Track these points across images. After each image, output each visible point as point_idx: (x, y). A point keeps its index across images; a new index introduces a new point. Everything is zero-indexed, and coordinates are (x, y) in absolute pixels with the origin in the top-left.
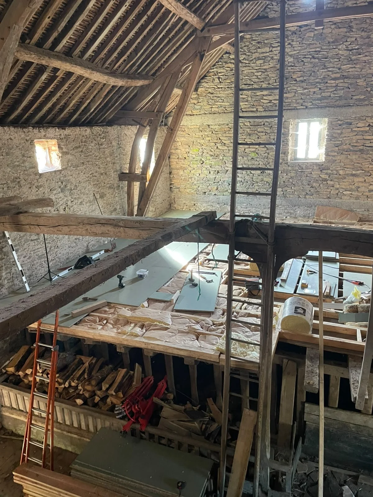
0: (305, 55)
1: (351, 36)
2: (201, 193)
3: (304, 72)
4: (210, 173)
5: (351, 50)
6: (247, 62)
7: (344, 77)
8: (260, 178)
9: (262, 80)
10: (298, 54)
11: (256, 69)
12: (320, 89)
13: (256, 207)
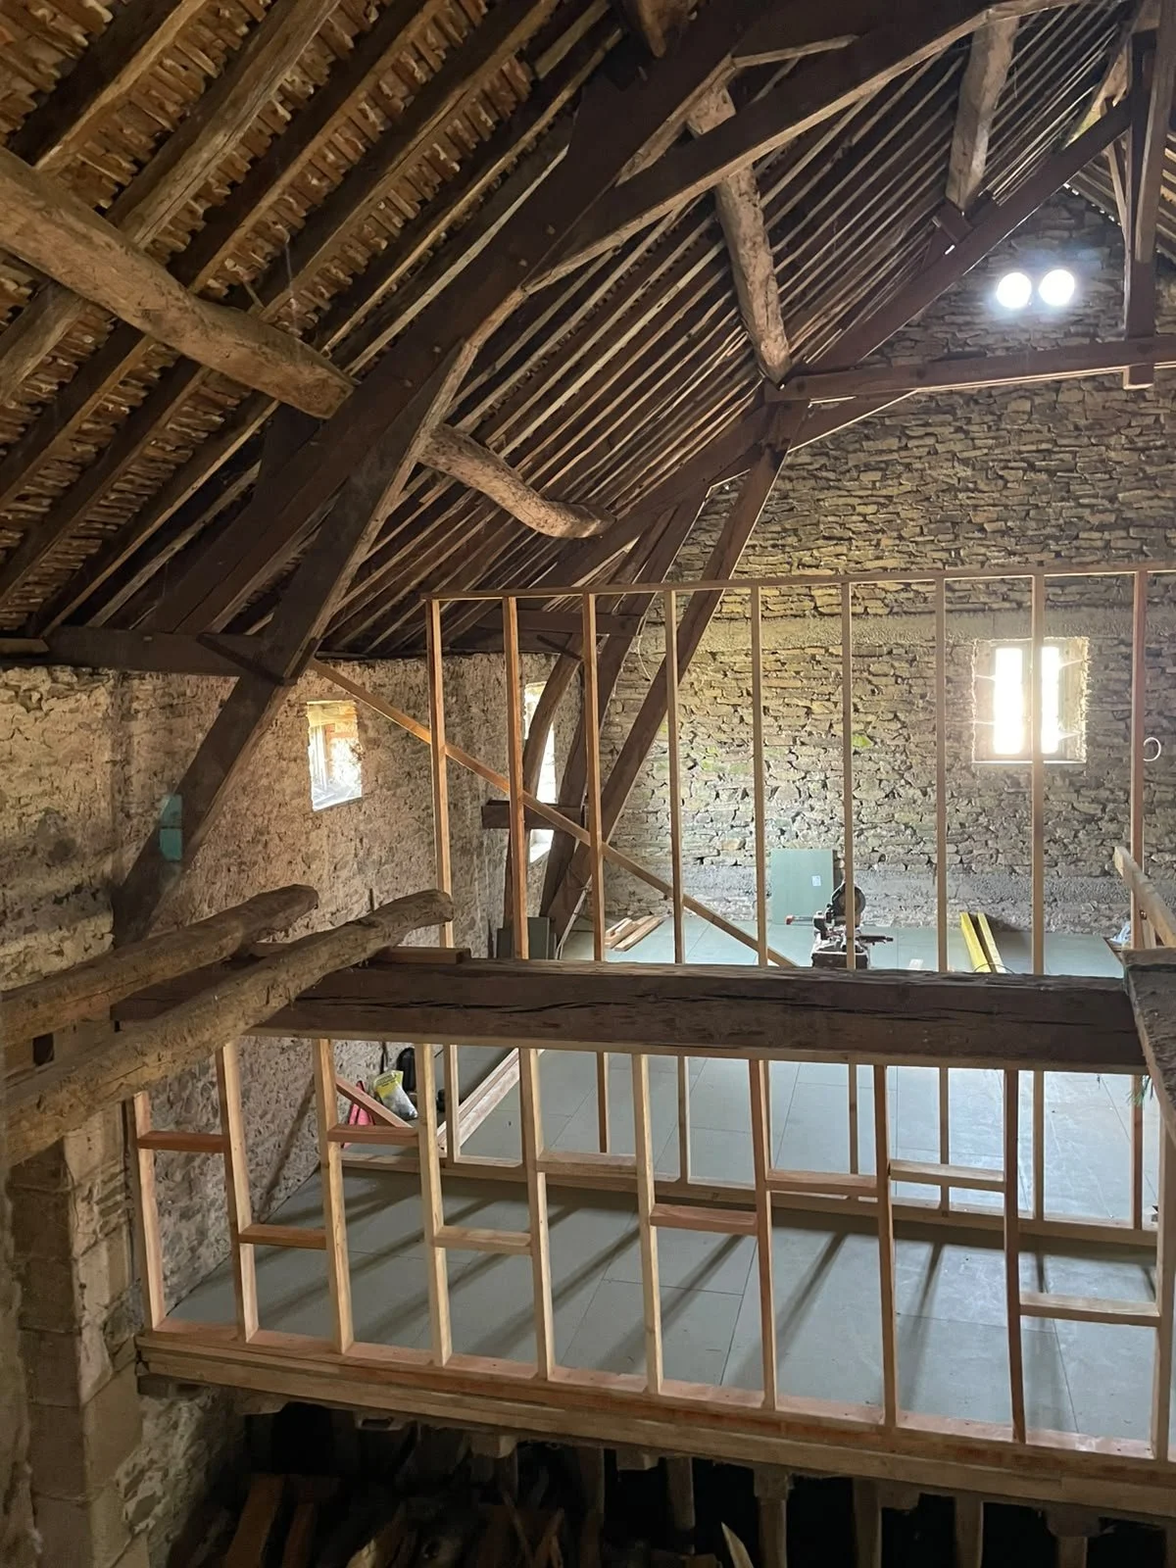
0: (1009, 461)
1: (1143, 411)
2: (690, 859)
3: (1006, 506)
4: (718, 796)
5: (1143, 450)
6: (831, 475)
7: (1127, 524)
8: (883, 811)
9: (878, 528)
10: (985, 458)
11: (861, 497)
12: (1058, 554)
13: (875, 903)
